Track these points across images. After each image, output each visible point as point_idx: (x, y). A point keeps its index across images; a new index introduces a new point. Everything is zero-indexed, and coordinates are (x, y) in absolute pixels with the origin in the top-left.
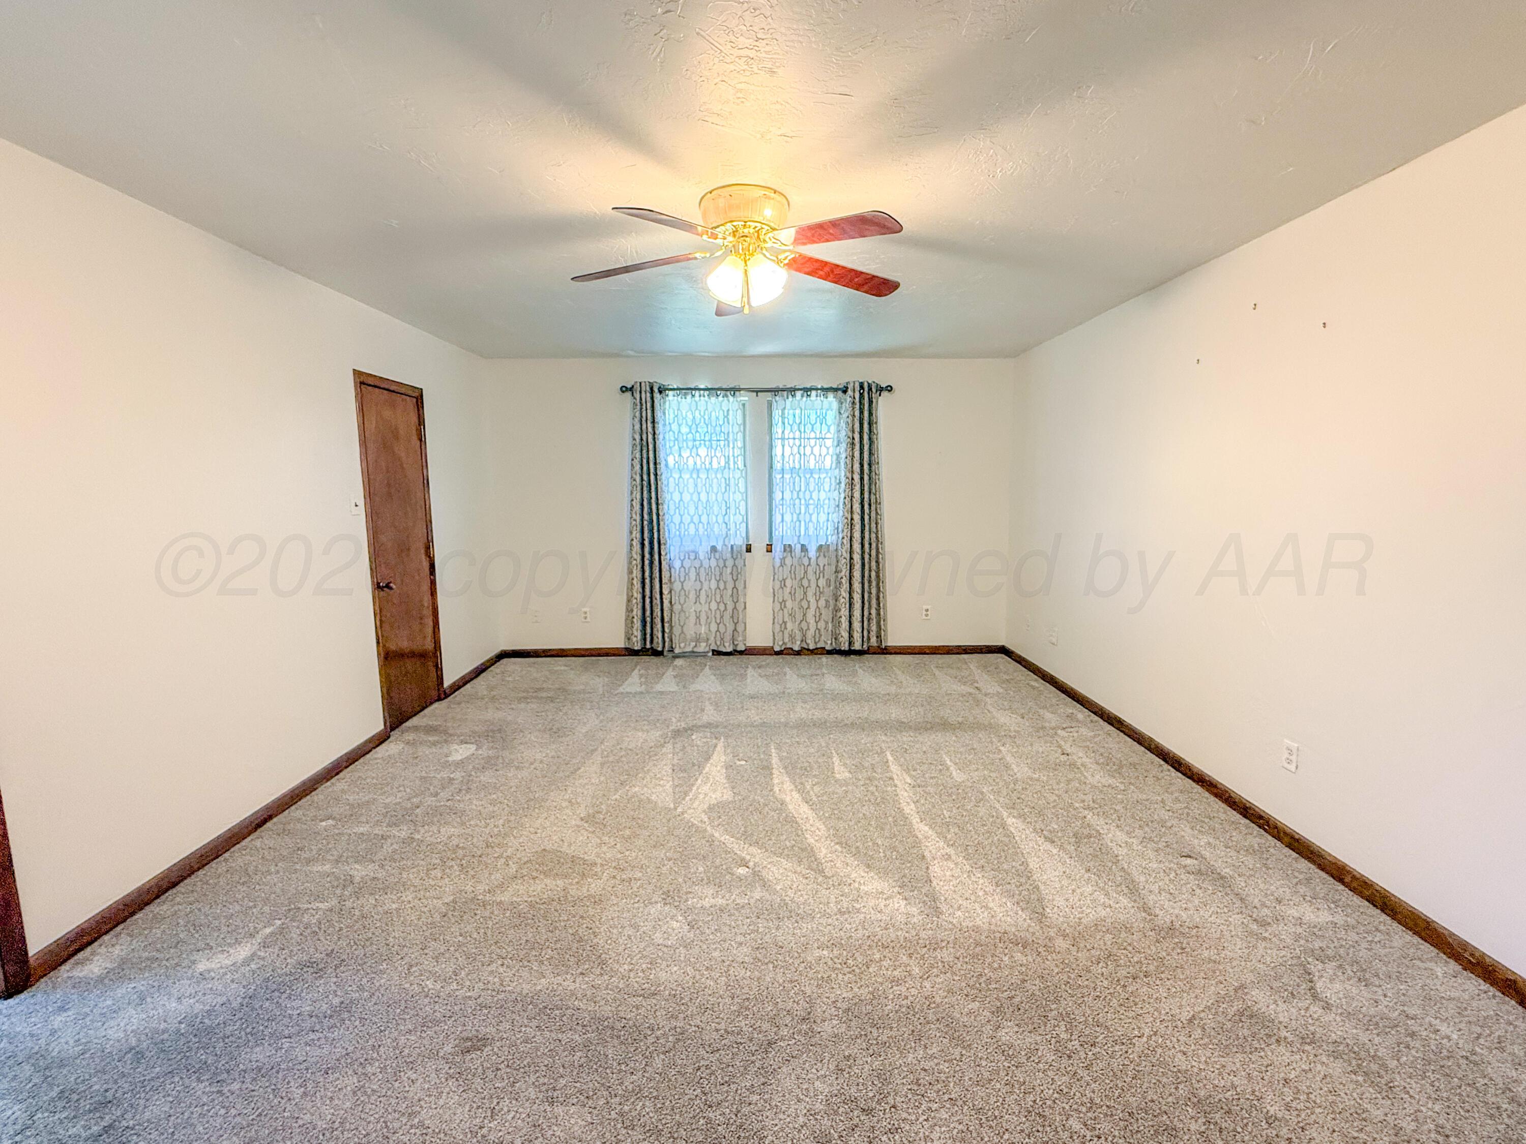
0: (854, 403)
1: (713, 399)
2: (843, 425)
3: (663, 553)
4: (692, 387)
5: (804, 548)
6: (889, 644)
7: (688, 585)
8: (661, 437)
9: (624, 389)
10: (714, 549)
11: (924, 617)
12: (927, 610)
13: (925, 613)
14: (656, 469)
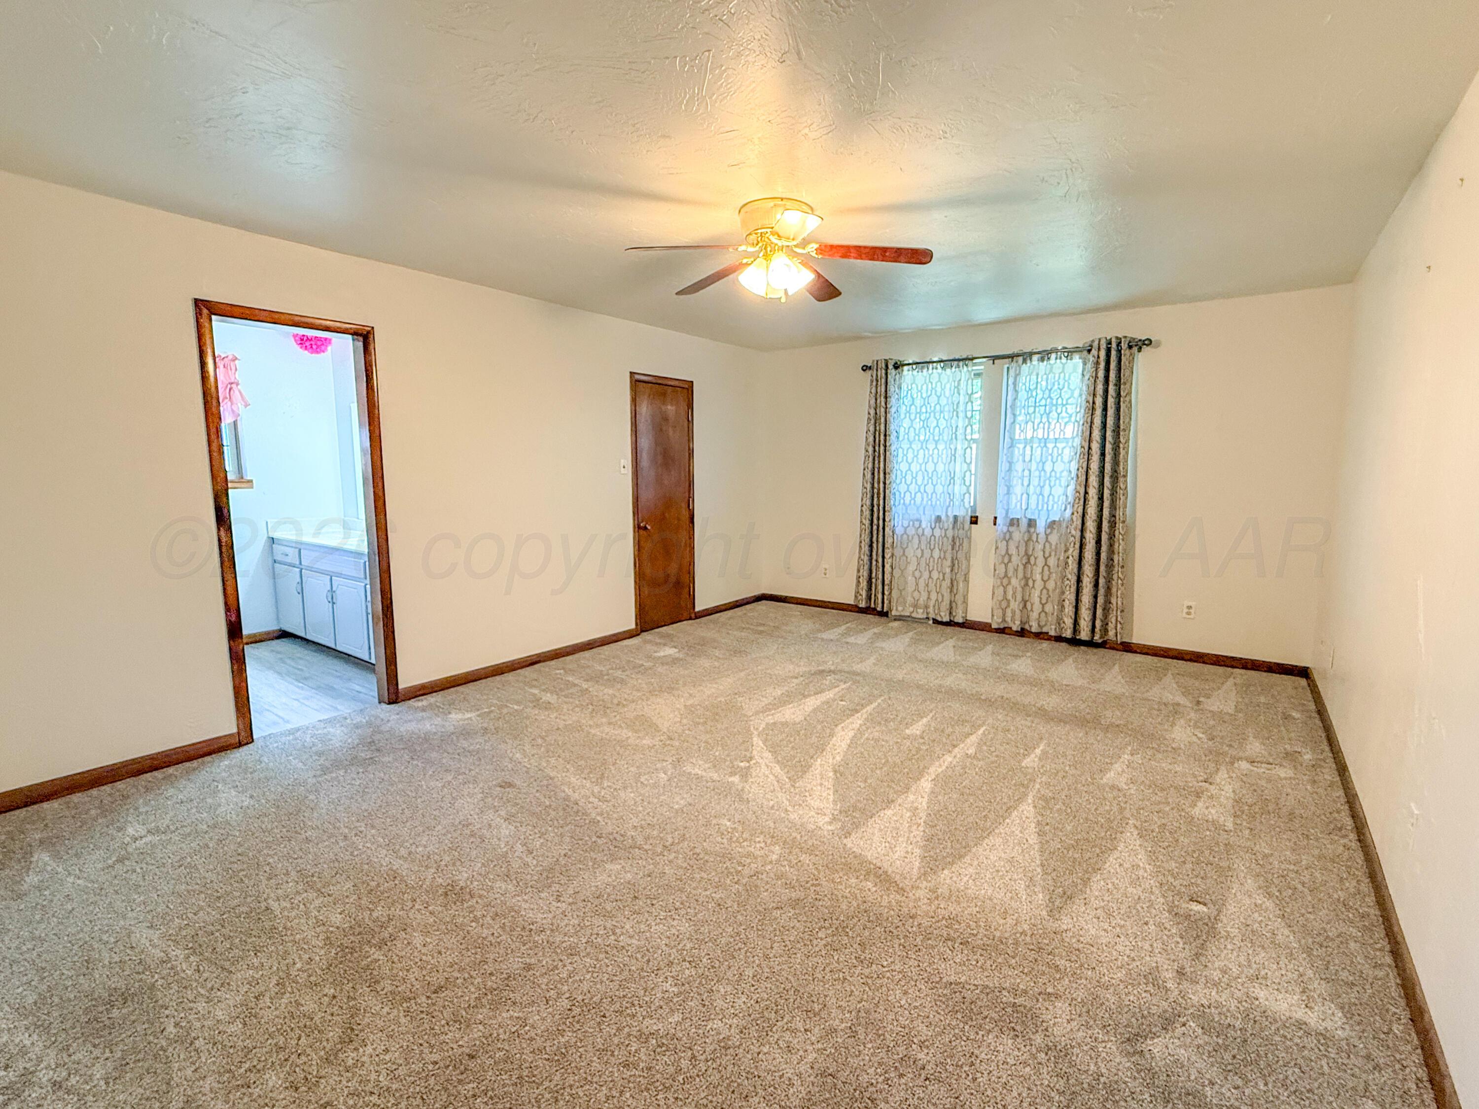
0: (1097, 363)
1: (948, 370)
2: (1084, 388)
3: (887, 519)
4: (928, 360)
5: (1031, 523)
6: (1134, 641)
7: (910, 552)
8: (893, 410)
9: (865, 368)
10: (938, 519)
11: (1184, 615)
12: (1190, 607)
13: (1186, 610)
14: (885, 441)
